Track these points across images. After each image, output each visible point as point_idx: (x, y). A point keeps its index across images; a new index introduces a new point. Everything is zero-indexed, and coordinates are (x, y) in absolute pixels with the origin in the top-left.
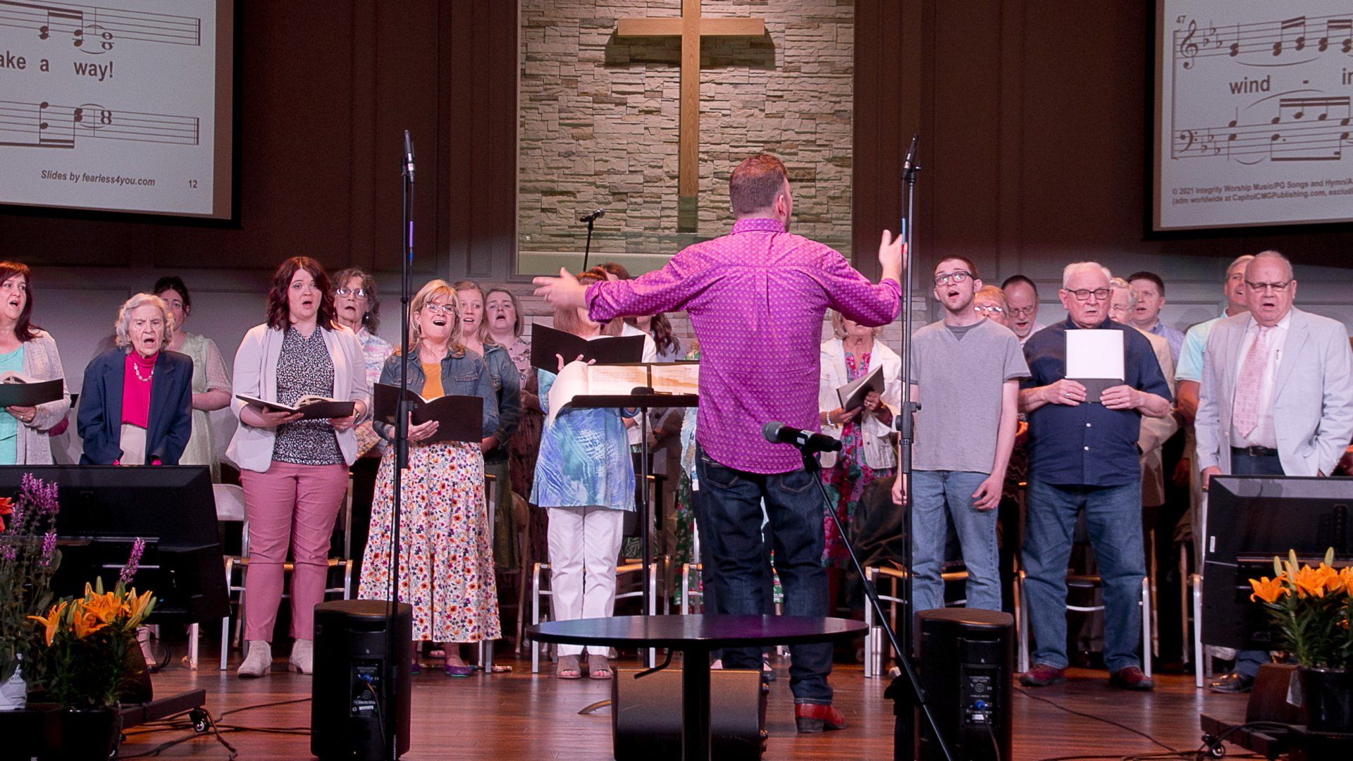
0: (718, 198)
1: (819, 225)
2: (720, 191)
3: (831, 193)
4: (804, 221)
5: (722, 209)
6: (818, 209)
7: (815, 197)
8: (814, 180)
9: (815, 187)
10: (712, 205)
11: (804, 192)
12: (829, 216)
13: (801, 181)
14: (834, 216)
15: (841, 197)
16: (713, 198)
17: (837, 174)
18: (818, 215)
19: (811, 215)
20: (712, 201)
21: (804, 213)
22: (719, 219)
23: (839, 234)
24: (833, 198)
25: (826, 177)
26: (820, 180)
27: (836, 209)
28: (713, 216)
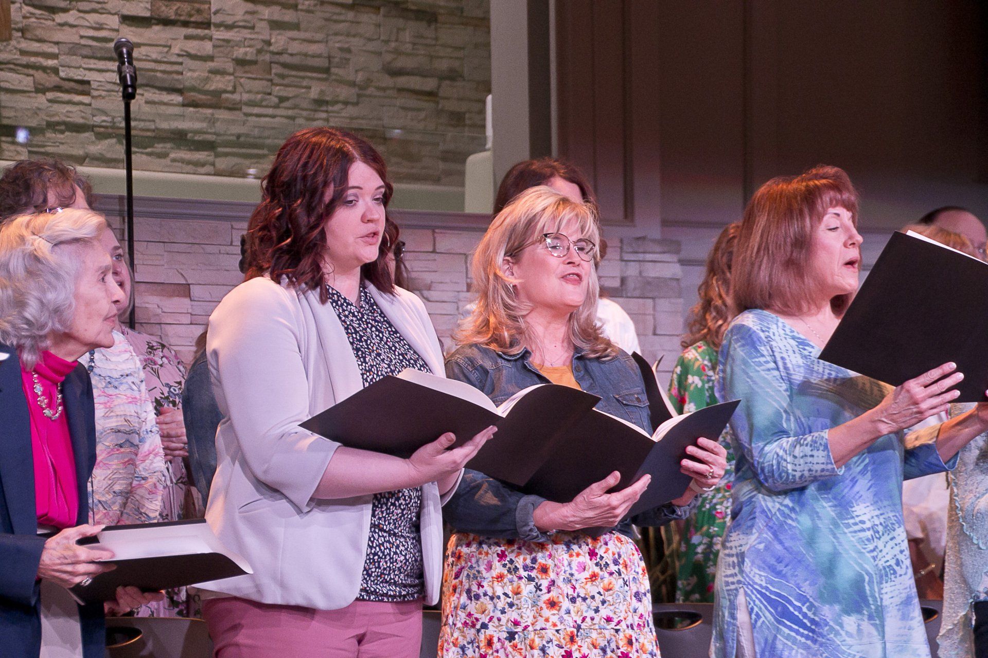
0: (35, 46)
1: (222, 114)
2: (39, 33)
3: (240, 52)
4: (195, 105)
5: (44, 69)
6: (217, 83)
7: (211, 58)
8: (207, 25)
9: (211, 39)
10: (25, 60)
11: (193, 47)
12: (236, 97)
13: (186, 24)
14: (246, 97)
15: (254, 62)
16: (24, 45)
17: (248, 17)
18: (217, 93)
19: (206, 92)
20: (23, 53)
21: (193, 89)
22: (40, 89)
23: (256, 132)
24: (241, 63)
25: (229, 20)
26: (218, 26)
27: (249, 84)
28: (26, 82)
